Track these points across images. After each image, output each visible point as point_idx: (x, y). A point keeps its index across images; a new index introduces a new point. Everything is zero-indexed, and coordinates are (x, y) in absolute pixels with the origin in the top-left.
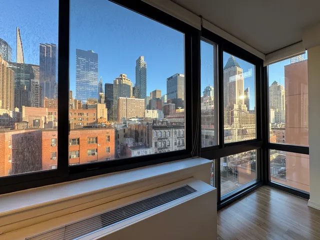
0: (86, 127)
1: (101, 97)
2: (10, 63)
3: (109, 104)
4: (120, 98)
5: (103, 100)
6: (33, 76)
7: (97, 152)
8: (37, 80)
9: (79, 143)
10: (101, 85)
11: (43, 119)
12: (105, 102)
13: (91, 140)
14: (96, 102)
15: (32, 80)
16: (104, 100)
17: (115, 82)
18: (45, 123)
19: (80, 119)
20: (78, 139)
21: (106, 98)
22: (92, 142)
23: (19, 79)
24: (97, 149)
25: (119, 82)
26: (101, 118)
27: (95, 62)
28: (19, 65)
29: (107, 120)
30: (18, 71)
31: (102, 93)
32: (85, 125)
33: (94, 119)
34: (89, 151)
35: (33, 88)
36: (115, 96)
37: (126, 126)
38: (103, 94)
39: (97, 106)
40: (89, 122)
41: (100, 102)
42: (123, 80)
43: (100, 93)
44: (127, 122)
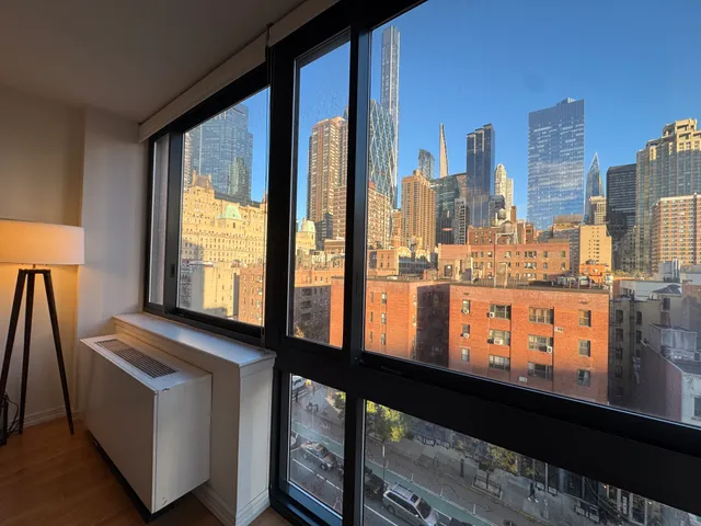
0: (536, 284)
1: (593, 207)
2: (432, 181)
3: (619, 224)
4: (664, 200)
5: (600, 215)
6: (457, 194)
7: (552, 345)
8: (462, 199)
9: (509, 317)
10: (596, 176)
11: (457, 264)
12: (607, 218)
13: (538, 313)
14: (576, 223)
15: (456, 200)
16: (604, 214)
17: (644, 156)
18: (460, 272)
19: (529, 265)
20: (509, 308)
21: (609, 208)
22: (541, 320)
23: (441, 202)
24: (552, 339)
25: (662, 151)
26: (588, 263)
27: (576, 123)
28: (442, 180)
29: (609, 269)
30: (441, 190)
31: (599, 198)
32: (540, 278)
33: (564, 265)
34: (531, 339)
35: (458, 212)
36: (641, 197)
37: (674, 289)
38: (601, 200)
39: (579, 233)
40: (550, 272)
41: (590, 221)
42: (679, 140)
43: (593, 198)
44: (683, 277)
